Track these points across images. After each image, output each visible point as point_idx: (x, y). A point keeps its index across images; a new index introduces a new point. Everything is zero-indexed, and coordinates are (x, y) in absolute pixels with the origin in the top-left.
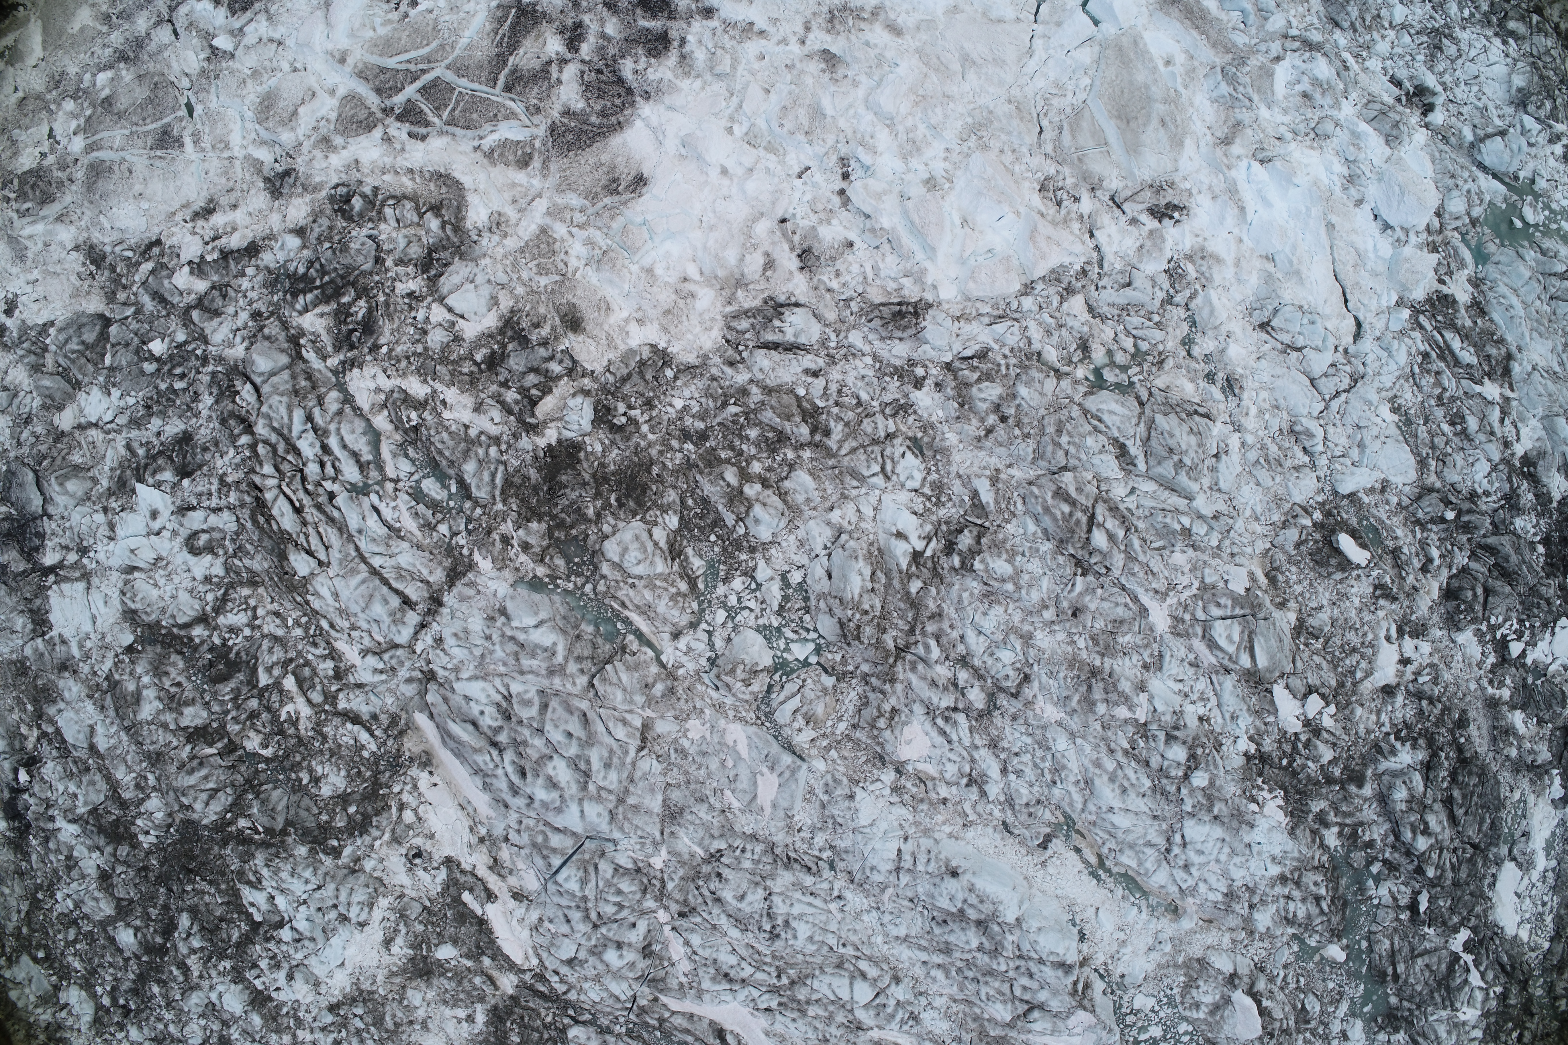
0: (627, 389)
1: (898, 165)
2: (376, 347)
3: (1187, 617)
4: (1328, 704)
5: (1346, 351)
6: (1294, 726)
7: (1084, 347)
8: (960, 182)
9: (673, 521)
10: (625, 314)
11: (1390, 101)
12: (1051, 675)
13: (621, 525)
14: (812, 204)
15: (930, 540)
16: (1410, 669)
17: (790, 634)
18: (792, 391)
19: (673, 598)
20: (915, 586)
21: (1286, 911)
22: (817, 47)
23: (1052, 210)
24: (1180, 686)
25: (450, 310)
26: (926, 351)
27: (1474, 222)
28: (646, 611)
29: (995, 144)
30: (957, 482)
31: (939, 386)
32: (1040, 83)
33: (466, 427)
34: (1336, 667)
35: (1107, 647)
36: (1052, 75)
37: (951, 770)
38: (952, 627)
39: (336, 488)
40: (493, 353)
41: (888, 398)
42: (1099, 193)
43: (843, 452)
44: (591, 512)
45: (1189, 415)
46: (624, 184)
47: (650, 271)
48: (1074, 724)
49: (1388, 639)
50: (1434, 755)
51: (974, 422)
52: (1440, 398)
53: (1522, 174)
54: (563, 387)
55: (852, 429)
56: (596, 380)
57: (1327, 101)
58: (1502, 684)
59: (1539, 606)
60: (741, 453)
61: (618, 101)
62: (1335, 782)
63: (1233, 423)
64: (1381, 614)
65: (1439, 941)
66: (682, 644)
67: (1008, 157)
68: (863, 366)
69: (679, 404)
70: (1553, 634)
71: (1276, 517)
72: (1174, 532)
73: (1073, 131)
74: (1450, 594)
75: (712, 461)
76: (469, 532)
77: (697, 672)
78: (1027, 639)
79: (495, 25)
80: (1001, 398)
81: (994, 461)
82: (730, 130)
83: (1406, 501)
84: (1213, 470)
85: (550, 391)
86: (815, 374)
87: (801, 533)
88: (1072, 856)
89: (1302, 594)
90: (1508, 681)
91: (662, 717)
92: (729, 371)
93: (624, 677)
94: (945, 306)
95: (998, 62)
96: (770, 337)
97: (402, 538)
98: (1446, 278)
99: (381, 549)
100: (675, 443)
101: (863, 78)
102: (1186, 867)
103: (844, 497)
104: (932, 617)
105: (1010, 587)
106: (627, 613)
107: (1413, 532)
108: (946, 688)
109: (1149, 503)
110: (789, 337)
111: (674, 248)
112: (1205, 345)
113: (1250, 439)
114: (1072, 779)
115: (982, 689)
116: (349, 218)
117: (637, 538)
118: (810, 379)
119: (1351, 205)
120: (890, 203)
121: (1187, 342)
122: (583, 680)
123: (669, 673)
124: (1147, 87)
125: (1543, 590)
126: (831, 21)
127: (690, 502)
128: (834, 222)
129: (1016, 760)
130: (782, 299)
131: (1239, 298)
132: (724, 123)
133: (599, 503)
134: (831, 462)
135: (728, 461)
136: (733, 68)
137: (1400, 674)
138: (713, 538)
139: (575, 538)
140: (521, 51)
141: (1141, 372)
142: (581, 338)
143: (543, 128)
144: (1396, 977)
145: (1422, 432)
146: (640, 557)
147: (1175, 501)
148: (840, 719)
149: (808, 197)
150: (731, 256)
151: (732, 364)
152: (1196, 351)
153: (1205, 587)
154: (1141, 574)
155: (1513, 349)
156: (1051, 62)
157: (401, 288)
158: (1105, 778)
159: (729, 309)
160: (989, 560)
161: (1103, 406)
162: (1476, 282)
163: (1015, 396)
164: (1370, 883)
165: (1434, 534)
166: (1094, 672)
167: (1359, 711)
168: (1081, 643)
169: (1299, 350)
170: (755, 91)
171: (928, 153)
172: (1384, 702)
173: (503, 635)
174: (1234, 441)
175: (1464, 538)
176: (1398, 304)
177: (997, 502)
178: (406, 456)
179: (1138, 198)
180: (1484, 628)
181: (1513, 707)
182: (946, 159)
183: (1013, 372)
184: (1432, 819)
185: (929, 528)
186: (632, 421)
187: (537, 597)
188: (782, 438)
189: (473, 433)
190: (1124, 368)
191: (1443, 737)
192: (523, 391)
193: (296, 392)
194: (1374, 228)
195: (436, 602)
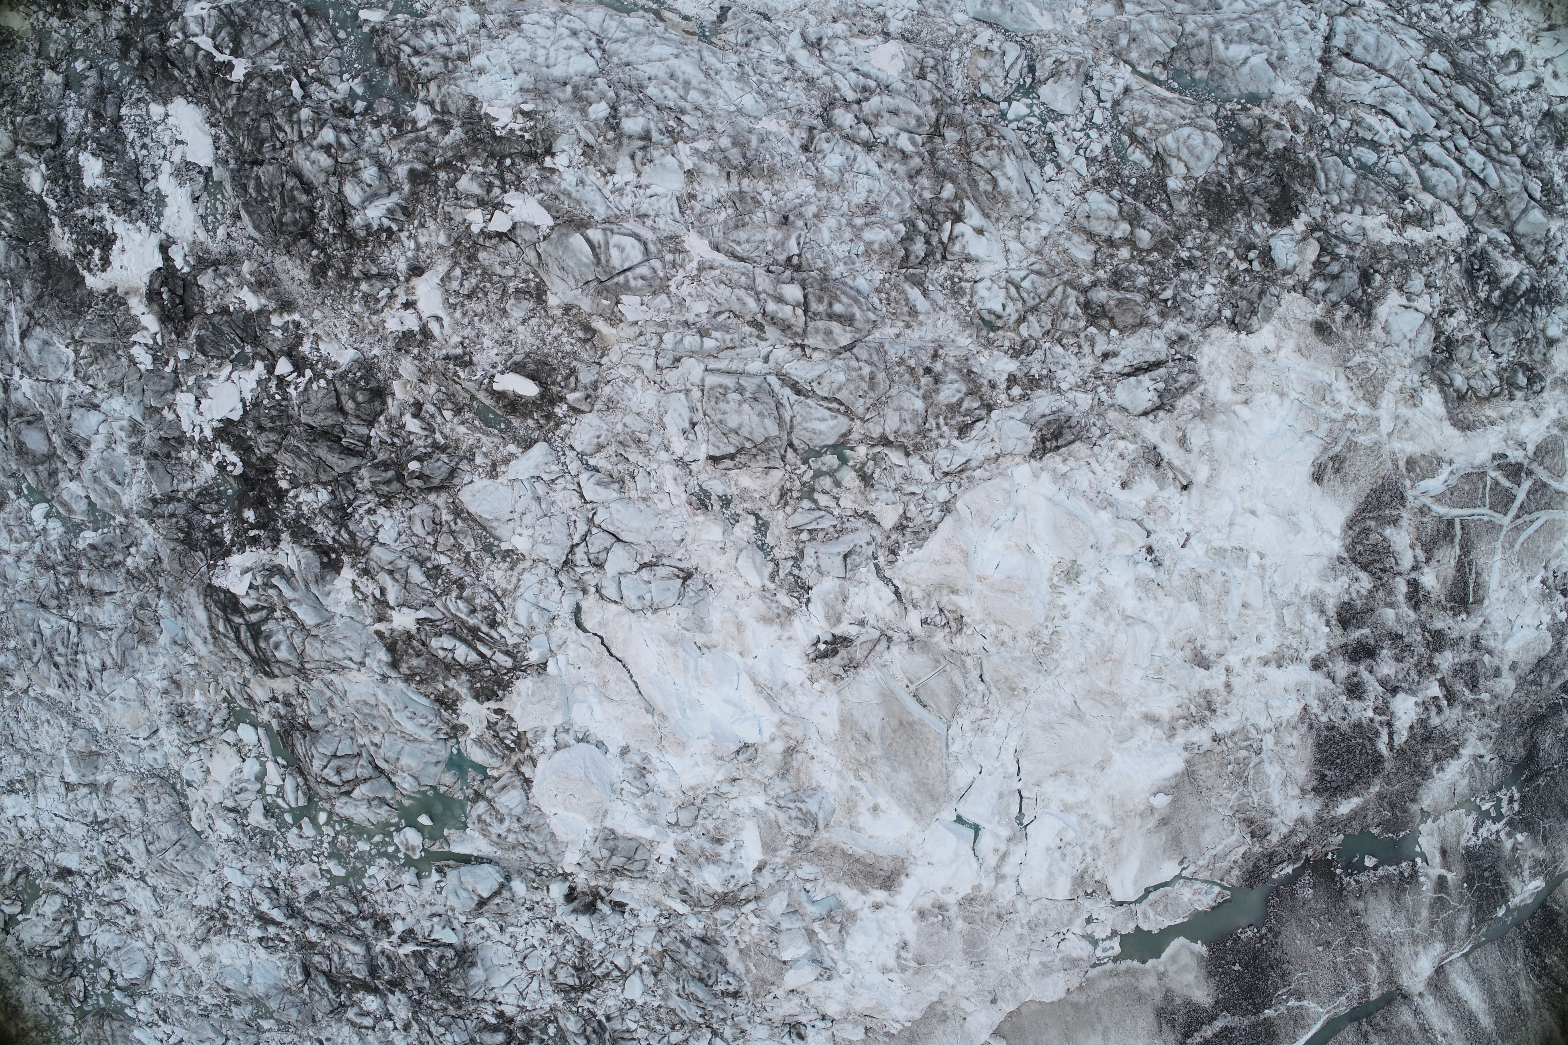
0: (1257, 286)
1: (1107, 580)
2: (1458, 260)
3: (669, 257)
4: (482, 232)
5: (585, 591)
6: (511, 198)
7: (866, 479)
8: (1045, 587)
9: (1173, 184)
10: (1282, 353)
11: (616, 885)
12: (786, 156)
13: (1212, 168)
14: (1169, 514)
15: (950, 238)
16: (402, 298)
17: (1033, 120)
18: (1121, 332)
19: (1146, 119)
20: (949, 190)
21: (445, 33)
22: (1214, 670)
23: (946, 600)
24: (649, 192)
25: (1417, 310)
26: (1019, 411)
27: (478, 796)
28: (1163, 102)
29: (1024, 642)
30: (941, 303)
31: (993, 386)
32: (1000, 725)
33: (1364, 213)
34: (484, 272)
35: (742, 199)
36: (991, 739)
37: (841, 47)
38: (894, 172)
39: (1439, 133)
40: (1369, 285)
41: (1038, 354)
42: (906, 638)
43: (1060, 289)
44: (1240, 171)
45: (741, 450)
46: (1329, 470)
47: (1282, 395)
48: (744, 122)
49: (438, 319)
50: (342, 227)
51: (952, 360)
52: (462, 587)
53: (435, 877)
54: (1305, 271)
55: (1059, 313)
56: (1283, 287)
57: (695, 844)
58: (285, 328)
59: (272, 419)
60: (1141, 262)
61: (1360, 548)
62: (441, 166)
63: (686, 465)
64: (456, 339)
65: (261, 61)
66: (1120, 84)
67: (1006, 636)
68: (1067, 379)
69: (1209, 289)
70: (243, 400)
71: (606, 390)
72: (716, 329)
73: (955, 688)
74: (380, 394)
75: (1162, 245)
76: (1324, 127)
77: (1097, 65)
78: (820, 184)
79: (1480, 580)
80: (937, 391)
81: (914, 335)
82: (1262, 556)
83: (464, 465)
84: (693, 409)
85: (1314, 264)
86: (1106, 356)
87: (1062, 210)
88: (690, 11)
89: (549, 327)
90: (278, 334)
91: (1111, 18)
92: (1182, 330)
93: (1156, 40)
94: (1018, 459)
95: (1048, 727)
96: (1162, 371)
97: (1372, 106)
98: (494, 718)
99: (1387, 90)
100: (1198, 254)
101: (1168, 653)
102: (574, 33)
103: (1039, 253)
104: (919, 172)
105: (859, 221)
106: (1176, 95)
107: (446, 438)
108: (878, 115)
109: (749, 351)
110: (1145, 379)
111: (1269, 425)
112: (745, 529)
113: (663, 456)
114: (725, 73)
115: (841, 128)
116: (1521, 365)
117: (1198, 158)
118: (1111, 347)
119: (633, 745)
120: (1107, 536)
121: (762, 527)
122: (1190, 27)
123: (1119, 57)
124: (894, 769)
125: (273, 436)
126: (1209, 703)
127: (1164, 206)
128: (1144, 503)
129: (786, 73)
130: (1161, 414)
131: (726, 593)
132: (1267, 561)
133: (1236, 182)
134: (1066, 277)
135: (1149, 252)
136: (1281, 617)
137: (410, 291)
138: (1133, 181)
139: (1242, 148)
140: (1453, 562)
141: (800, 477)
142: (1310, 318)
143: (1411, 498)
144: (296, 14)
145: (469, 544)
146: (1190, 141)
147: (722, 365)
148: (959, 62)
149: (1174, 519)
150: (1220, 436)
151: (1182, 338)
152: (752, 520)
153: (664, 289)
154: (735, 276)
155: (393, 674)
156: (995, 752)
157: (1461, 316)
158: (694, 82)
159: (1200, 389)
160: (891, 236)
161: (832, 423)
162: (456, 731)
163: (925, 398)
164: (359, 91)
165: (420, 445)
166: (746, 171)
167: (442, 239)
168: (767, 196)
169: (642, 566)
170: (1256, 600)
171: (1085, 603)
172: (416, 258)
173: (1269, 44)
174: (679, 446)
175: (381, 457)
176: (545, 664)
177: (904, 292)
178: (1396, 176)
179: (869, 645)
180: (329, 373)
181: (260, 312)
182: (1064, 607)
183: (931, 423)
184: (325, 161)
185: (957, 248)
186: (1244, 258)
187: (1252, 88)
188: (1115, 283)
189: (1358, 209)
190: (818, 474)
191: (338, 250)
192: (1336, 257)
193: (1502, 201)
194: (599, 732)
195: (1326, 62)
